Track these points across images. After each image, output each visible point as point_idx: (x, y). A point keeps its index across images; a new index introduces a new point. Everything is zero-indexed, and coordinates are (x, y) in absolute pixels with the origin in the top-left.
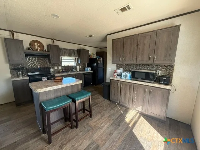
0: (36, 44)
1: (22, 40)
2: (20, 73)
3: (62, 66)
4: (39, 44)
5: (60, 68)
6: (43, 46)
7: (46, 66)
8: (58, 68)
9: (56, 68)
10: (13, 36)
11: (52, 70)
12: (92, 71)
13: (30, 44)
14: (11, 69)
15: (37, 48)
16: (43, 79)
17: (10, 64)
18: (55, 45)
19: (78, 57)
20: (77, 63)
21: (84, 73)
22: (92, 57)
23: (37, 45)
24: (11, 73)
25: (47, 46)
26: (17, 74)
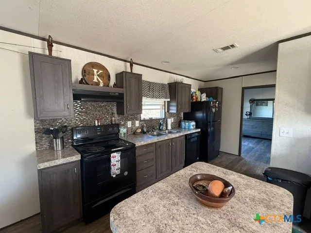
0: (95, 71)
1: (70, 61)
2: (59, 141)
3: (141, 121)
4: (101, 71)
5: (137, 123)
6: (109, 75)
7: (111, 120)
8: (133, 124)
9: (129, 124)
10: (50, 50)
11: (123, 130)
12: (199, 130)
13: (84, 71)
14: (37, 131)
15: (97, 79)
16: (113, 157)
17: (36, 119)
18: (134, 72)
19: (169, 100)
20: (166, 111)
21: (186, 135)
22: (197, 98)
23: (97, 72)
24: (36, 143)
25: (116, 75)
26: (51, 143)
